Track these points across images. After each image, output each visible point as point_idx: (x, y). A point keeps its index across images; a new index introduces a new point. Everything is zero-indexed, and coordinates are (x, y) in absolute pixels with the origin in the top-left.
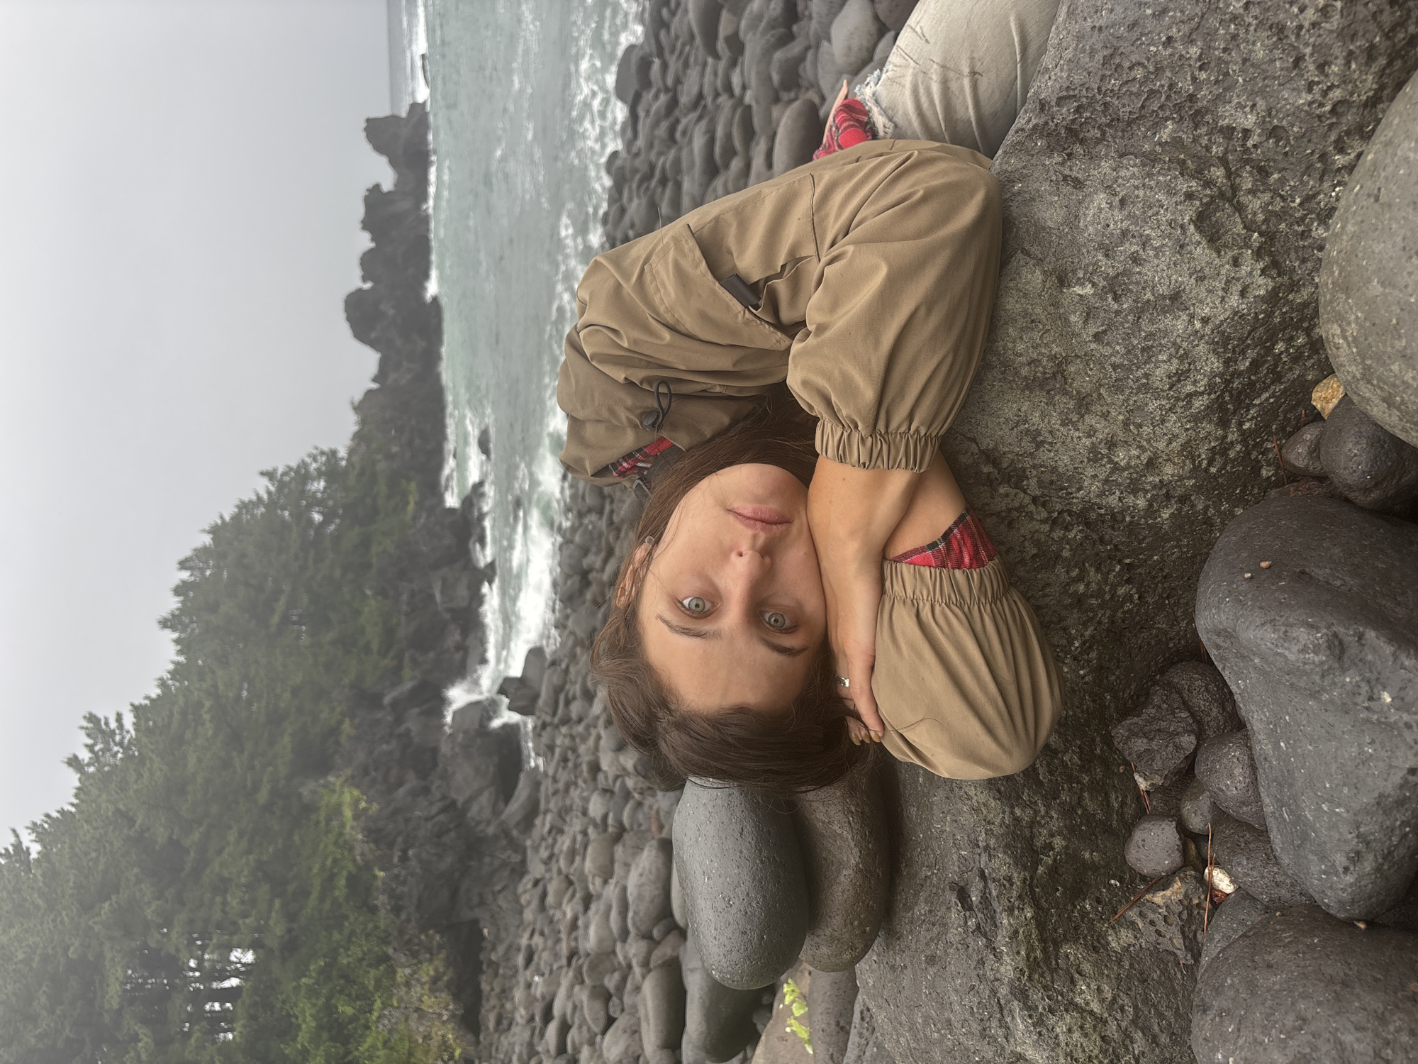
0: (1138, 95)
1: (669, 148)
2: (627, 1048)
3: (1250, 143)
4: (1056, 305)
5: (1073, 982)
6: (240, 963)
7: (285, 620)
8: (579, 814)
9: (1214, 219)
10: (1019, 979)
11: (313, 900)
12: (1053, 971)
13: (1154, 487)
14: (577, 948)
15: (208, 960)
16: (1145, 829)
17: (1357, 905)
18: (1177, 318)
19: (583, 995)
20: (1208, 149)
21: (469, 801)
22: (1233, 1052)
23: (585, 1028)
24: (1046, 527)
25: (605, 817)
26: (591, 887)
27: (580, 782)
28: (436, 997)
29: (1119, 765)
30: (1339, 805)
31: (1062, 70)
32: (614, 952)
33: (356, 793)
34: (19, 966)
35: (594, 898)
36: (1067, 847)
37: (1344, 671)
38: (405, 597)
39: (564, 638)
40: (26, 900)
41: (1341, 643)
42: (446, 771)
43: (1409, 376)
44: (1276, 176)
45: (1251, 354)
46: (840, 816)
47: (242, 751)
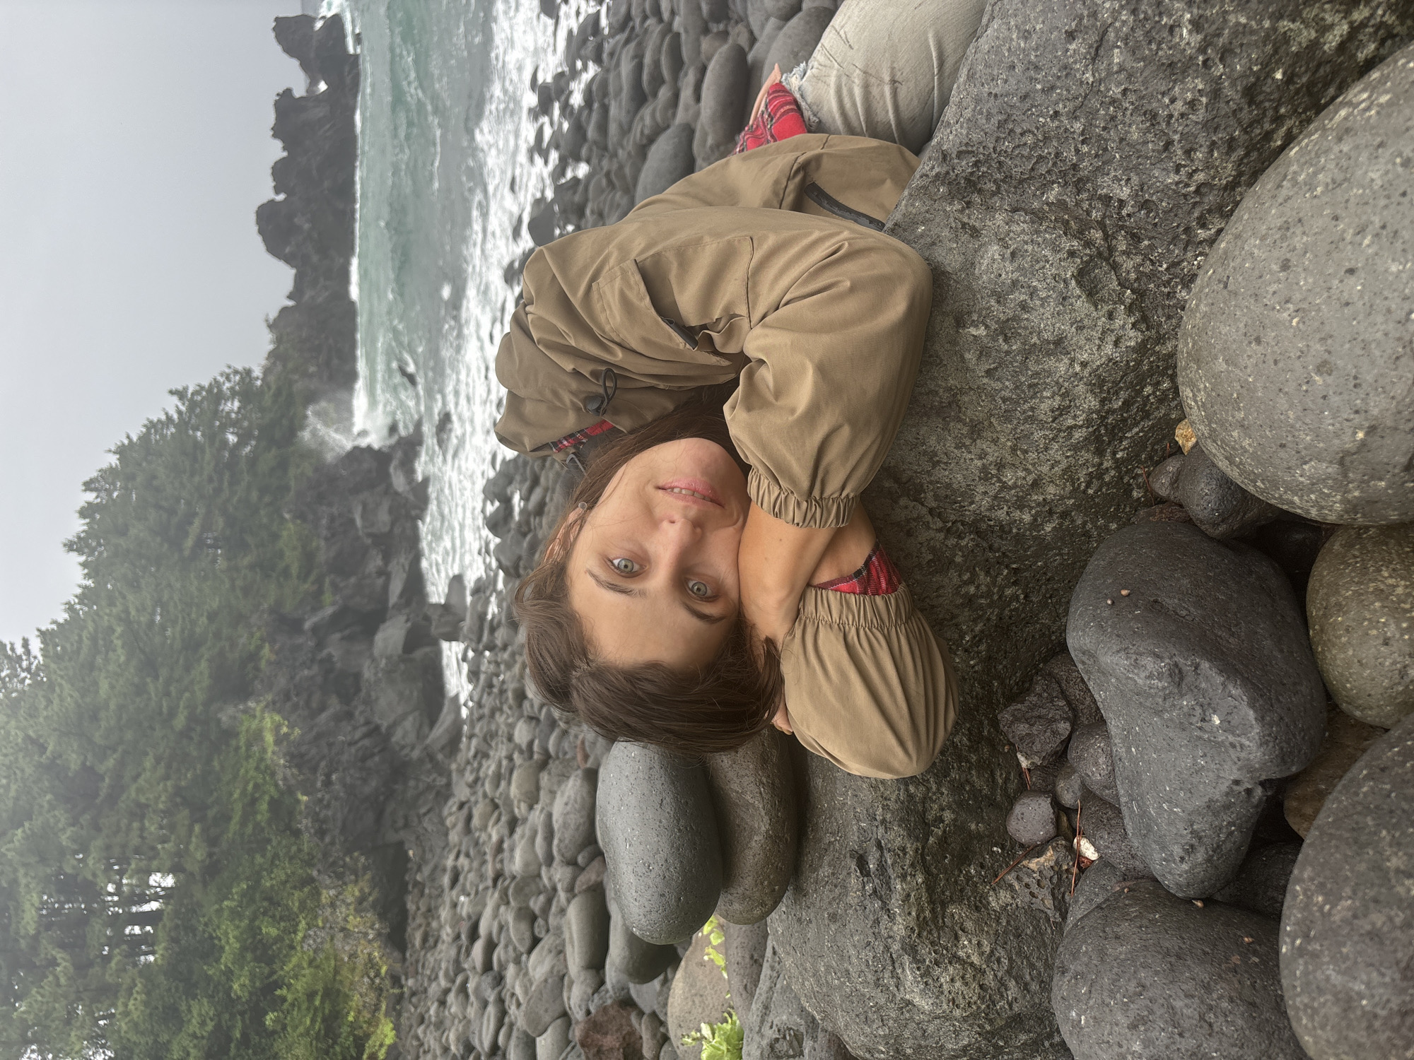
0: (1029, 158)
2: (553, 967)
3: (1124, 212)
4: (953, 342)
5: (957, 938)
6: (160, 887)
7: (200, 543)
8: (505, 740)
9: (1092, 275)
10: (909, 937)
11: (234, 826)
12: (939, 929)
13: (1038, 504)
14: (502, 869)
15: (127, 885)
16: (1024, 803)
17: (1192, 888)
18: (1059, 361)
19: (508, 916)
20: (1088, 213)
21: (393, 726)
22: (1085, 1011)
23: (510, 948)
24: (942, 536)
25: (531, 744)
26: (516, 811)
27: (505, 708)
28: (361, 917)
29: (1004, 746)
30: (1177, 806)
31: (962, 127)
32: (539, 876)
33: (277, 718)
35: (520, 822)
36: (955, 820)
37: (1182, 696)
38: (324, 522)
41: (1180, 672)
42: (370, 696)
43: (1246, 443)
44: (1146, 242)
45: (1123, 395)
46: (752, 787)
47: (156, 677)
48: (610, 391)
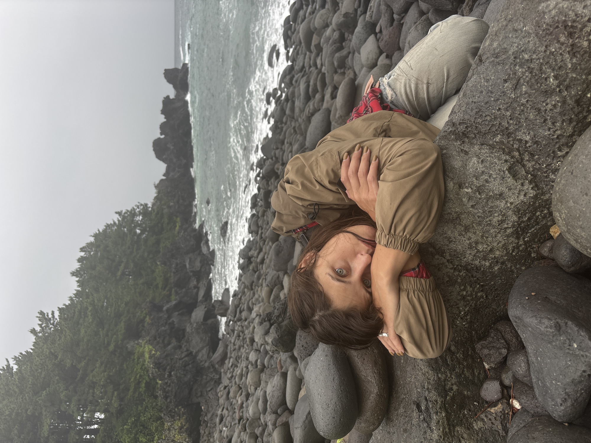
0: (488, 125)
1: (290, 87)
3: (528, 145)
4: (458, 194)
5: (460, 441)
6: (99, 418)
7: (123, 274)
8: (245, 360)
9: (515, 169)
10: (440, 440)
11: (130, 393)
12: (452, 437)
13: (492, 259)
14: (243, 416)
15: (85, 417)
16: (488, 384)
17: (565, 417)
18: (502, 202)
19: (245, 437)
20: (513, 145)
21: (198, 352)
24: (452, 271)
25: (256, 361)
26: (249, 390)
27: (245, 346)
28: (181, 436)
29: (478, 359)
30: (559, 382)
31: (461, 114)
32: (260, 419)
33: (151, 347)
34: (7, 417)
35: (251, 395)
36: (458, 390)
37: (560, 335)
38: (173, 266)
39: (240, 284)
40: (10, 389)
41: (559, 325)
42: (189, 339)
43: (583, 234)
44: (537, 157)
45: (528, 215)
46: (371, 374)
47: (103, 329)
48: (317, 211)
